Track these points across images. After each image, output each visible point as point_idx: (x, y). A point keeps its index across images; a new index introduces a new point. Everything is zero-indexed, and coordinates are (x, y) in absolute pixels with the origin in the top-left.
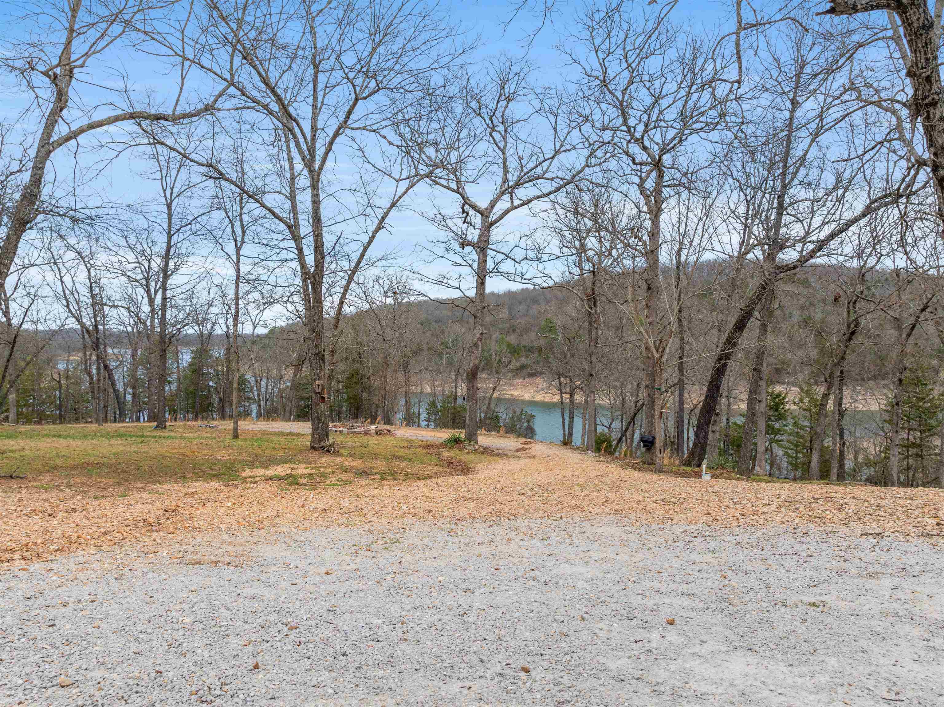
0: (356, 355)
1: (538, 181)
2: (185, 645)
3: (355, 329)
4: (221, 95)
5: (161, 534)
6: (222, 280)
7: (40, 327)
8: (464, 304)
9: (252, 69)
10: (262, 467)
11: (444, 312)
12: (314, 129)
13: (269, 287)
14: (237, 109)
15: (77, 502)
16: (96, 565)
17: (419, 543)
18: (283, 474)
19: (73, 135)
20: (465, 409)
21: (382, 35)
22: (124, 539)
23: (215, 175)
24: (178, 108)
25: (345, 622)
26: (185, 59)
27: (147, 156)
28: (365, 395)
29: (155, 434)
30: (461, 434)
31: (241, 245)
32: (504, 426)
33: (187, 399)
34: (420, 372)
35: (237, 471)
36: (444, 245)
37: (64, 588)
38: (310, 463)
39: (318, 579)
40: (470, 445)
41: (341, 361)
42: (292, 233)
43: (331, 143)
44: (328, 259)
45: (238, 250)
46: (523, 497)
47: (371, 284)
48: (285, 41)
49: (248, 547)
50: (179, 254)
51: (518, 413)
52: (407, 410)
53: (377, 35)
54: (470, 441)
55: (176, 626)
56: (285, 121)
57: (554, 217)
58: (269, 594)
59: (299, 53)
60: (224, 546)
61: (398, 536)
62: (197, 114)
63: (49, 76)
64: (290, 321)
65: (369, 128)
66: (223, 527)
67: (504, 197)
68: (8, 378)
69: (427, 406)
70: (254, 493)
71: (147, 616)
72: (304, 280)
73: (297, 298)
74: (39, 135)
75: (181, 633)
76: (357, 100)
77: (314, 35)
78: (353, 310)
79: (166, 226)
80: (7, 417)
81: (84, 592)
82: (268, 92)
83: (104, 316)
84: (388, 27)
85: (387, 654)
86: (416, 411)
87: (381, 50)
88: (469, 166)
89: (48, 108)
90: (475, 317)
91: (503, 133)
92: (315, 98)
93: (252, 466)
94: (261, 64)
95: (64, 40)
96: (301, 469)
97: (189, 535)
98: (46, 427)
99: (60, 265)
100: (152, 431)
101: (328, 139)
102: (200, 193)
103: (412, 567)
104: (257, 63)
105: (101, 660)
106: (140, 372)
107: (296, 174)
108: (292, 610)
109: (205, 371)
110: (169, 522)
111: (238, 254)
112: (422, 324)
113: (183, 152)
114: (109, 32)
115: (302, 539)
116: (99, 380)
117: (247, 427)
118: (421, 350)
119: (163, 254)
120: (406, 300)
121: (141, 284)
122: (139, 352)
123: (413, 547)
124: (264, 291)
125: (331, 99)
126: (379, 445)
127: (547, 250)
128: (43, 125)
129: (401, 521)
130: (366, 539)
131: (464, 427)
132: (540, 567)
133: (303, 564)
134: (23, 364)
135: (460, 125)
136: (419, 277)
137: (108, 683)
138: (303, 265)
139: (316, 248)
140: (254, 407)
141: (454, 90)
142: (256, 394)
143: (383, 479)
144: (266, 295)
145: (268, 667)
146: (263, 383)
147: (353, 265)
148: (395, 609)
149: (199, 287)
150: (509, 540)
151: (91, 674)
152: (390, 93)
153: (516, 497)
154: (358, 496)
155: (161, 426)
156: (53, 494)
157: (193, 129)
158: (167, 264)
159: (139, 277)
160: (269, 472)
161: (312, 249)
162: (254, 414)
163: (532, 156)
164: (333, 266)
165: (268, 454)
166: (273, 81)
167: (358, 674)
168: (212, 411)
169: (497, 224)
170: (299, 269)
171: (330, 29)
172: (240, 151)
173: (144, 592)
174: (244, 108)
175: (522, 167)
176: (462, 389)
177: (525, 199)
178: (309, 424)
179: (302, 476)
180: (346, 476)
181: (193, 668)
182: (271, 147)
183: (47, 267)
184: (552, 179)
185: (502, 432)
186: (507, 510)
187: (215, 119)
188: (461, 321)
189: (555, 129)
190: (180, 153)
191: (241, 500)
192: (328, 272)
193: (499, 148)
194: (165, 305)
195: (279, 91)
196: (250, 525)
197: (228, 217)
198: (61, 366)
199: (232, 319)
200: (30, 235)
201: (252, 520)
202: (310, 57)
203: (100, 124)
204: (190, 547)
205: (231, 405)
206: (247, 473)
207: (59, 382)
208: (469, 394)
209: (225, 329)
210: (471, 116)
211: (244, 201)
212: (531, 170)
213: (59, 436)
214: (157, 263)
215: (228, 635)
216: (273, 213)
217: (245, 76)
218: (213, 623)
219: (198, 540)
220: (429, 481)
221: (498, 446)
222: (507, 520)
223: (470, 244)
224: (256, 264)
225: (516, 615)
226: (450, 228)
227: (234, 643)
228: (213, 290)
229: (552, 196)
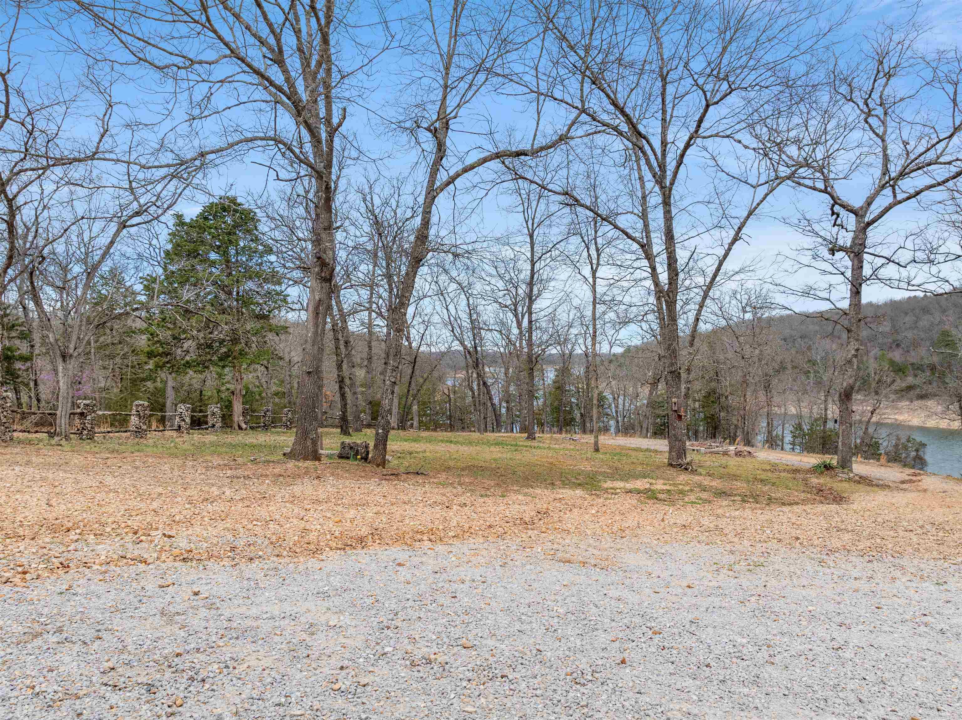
0: (712, 373)
1: (930, 168)
2: (560, 631)
3: (711, 346)
4: (573, 123)
5: (536, 532)
6: (580, 302)
7: (433, 350)
8: (836, 318)
9: (601, 93)
10: (622, 480)
11: (811, 327)
12: (664, 143)
13: (624, 307)
14: (589, 135)
15: (466, 498)
16: (485, 553)
17: (785, 570)
18: (642, 488)
19: (451, 180)
20: (837, 434)
21: (732, 31)
22: (505, 533)
23: (571, 202)
24: (536, 142)
25: (707, 635)
26: (540, 94)
27: (510, 192)
28: (722, 414)
29: (525, 444)
30: (834, 460)
31: (597, 268)
32: (887, 454)
33: (552, 412)
34: (784, 391)
35: (599, 481)
36: (810, 253)
37: (461, 569)
38: (668, 480)
39: (680, 590)
40: (843, 473)
41: (697, 379)
42: (645, 252)
43: (682, 156)
44: (681, 276)
45: (594, 272)
46: (912, 535)
47: (727, 299)
48: (632, 58)
49: (612, 553)
50: (542, 280)
51: (903, 440)
52: (769, 432)
53: (728, 33)
54: (843, 468)
55: (552, 613)
56: (634, 140)
57: (952, 208)
58: (633, 598)
59: (646, 68)
60: (590, 549)
61: (762, 559)
62: (553, 145)
63: (430, 131)
64: (645, 340)
65: (721, 134)
66: (589, 532)
67: (885, 192)
68: (411, 392)
69: (791, 428)
70: (615, 504)
71: (527, 601)
72: (658, 299)
73: (651, 317)
74: (425, 184)
75: (556, 620)
76: (708, 106)
77: (660, 45)
78: (709, 327)
79: (529, 255)
80: (412, 424)
81: (477, 573)
82: (617, 113)
83: (481, 339)
84: (739, 22)
85: (753, 674)
86: (780, 433)
87: (733, 47)
88: (839, 161)
89: (431, 158)
90: (849, 331)
91: (882, 117)
92: (664, 112)
93: (612, 477)
94: (609, 86)
95: (440, 97)
96: (659, 485)
97: (559, 536)
98: (440, 433)
99: (446, 295)
100: (524, 441)
101: (679, 152)
102: (558, 221)
103: (778, 592)
104: (605, 86)
105: (493, 632)
106: (512, 388)
107: (647, 192)
108: (655, 615)
109: (567, 388)
110: (541, 522)
111: (594, 277)
112: (785, 340)
113: (541, 183)
114: (475, 82)
115: (663, 551)
116: (479, 395)
117: (607, 442)
118: (785, 368)
119: (528, 280)
120: (766, 315)
121: (511, 310)
122: (511, 370)
123: (778, 574)
124: (620, 311)
125: (680, 111)
126: (739, 466)
127: (942, 250)
128: (428, 175)
129: (764, 545)
130: (728, 559)
131: (836, 453)
132: (934, 613)
133: (665, 575)
134: (421, 380)
135: (827, 115)
136: (782, 289)
137: (499, 651)
138: (657, 283)
139: (669, 265)
140: (612, 423)
141: (819, 76)
142: (614, 410)
143: (743, 501)
144: (621, 315)
145: (635, 664)
146: (621, 401)
147: (708, 280)
148: (760, 631)
149: (559, 310)
150: (894, 579)
151: (484, 642)
152: (744, 94)
153: (902, 533)
154: (718, 516)
155: (531, 437)
156: (448, 490)
157: (549, 161)
158: (531, 290)
159: (509, 302)
160: (629, 486)
161: (666, 267)
162: (612, 430)
163: (920, 139)
164: (687, 283)
165: (627, 467)
166: (621, 102)
167: (722, 687)
168: (574, 425)
169: (876, 224)
170: (652, 287)
171: (676, 36)
172: (593, 176)
173: (524, 580)
174: (596, 133)
175: (908, 154)
176: (833, 411)
177: (912, 191)
178: (666, 442)
179: (662, 491)
180: (705, 495)
181: (567, 653)
182: (622, 168)
183: (435, 298)
184: (949, 163)
185: (883, 460)
186: (890, 546)
187: (569, 148)
188: (831, 335)
189: (954, 101)
190: (540, 186)
191: (604, 509)
192: (683, 289)
193: (877, 135)
194: (531, 328)
195: (627, 110)
196: (613, 533)
197: (584, 241)
198: (450, 383)
199: (590, 339)
200: (423, 270)
201: (615, 528)
202: (657, 70)
203: (472, 167)
204: (560, 547)
205: (592, 420)
206: (609, 484)
207: (449, 396)
208: (842, 417)
209: (584, 349)
210: (840, 103)
211: (598, 224)
212: (920, 156)
213: (451, 442)
214: (523, 290)
215: (597, 629)
216: (626, 234)
217: (594, 101)
218: (583, 616)
219: (567, 541)
220: (795, 507)
221: (878, 475)
222: (890, 557)
223: (841, 249)
224: (611, 285)
225: (904, 660)
226: (817, 234)
227: (602, 638)
228: (573, 312)
229: (950, 184)
